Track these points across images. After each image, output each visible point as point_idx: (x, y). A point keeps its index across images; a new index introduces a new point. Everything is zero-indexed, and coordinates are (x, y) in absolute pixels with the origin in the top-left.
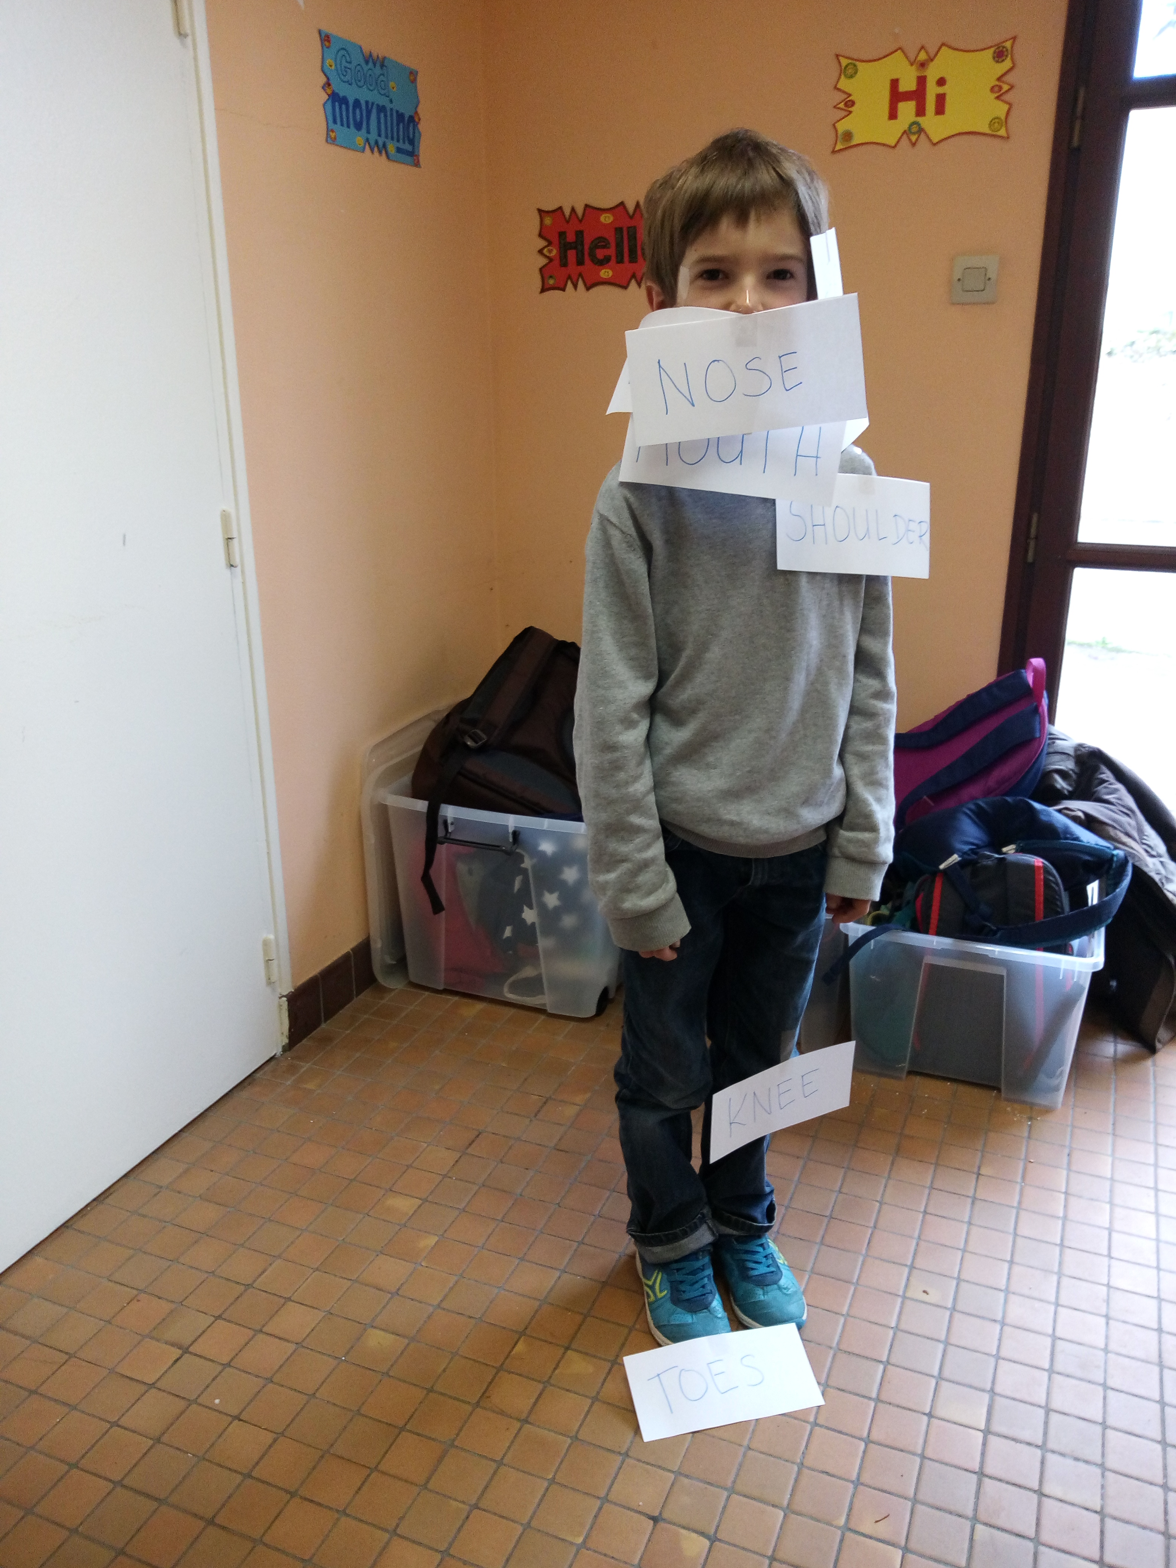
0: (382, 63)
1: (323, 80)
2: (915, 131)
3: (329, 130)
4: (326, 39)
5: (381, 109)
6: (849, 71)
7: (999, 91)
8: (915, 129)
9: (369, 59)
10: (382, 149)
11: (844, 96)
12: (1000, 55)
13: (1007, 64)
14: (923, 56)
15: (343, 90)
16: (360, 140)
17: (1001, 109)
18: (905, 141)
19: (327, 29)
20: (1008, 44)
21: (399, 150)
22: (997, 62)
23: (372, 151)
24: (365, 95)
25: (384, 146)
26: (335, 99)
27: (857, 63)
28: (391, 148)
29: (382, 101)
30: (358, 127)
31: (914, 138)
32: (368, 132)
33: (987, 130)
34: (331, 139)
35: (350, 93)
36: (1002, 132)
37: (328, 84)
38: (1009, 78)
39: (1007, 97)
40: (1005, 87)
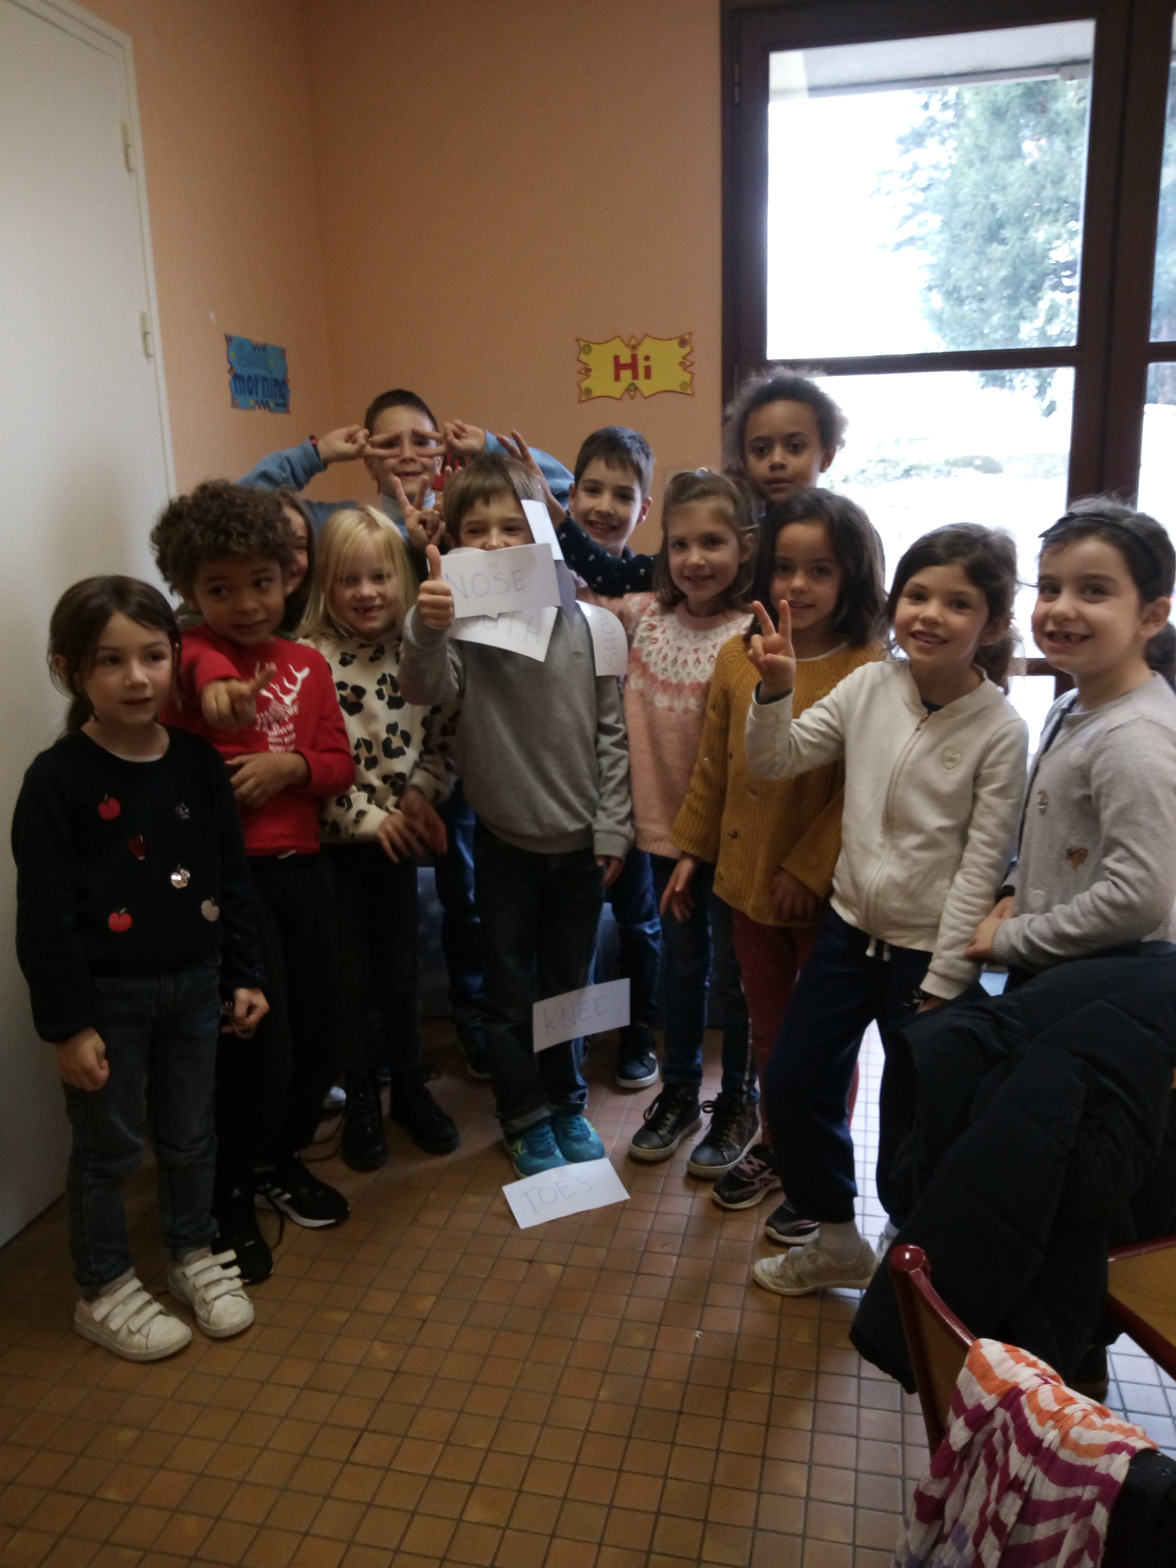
0: (264, 348)
1: (228, 366)
2: (632, 389)
3: (233, 398)
4: (229, 339)
5: (265, 379)
6: (586, 349)
7: (685, 365)
8: (632, 387)
9: (255, 347)
10: (265, 405)
11: (582, 365)
12: (683, 343)
13: (688, 349)
14: (634, 342)
15: (240, 370)
16: (252, 402)
17: (687, 377)
18: (626, 397)
19: (230, 333)
20: (687, 337)
21: (277, 404)
22: (682, 347)
23: (260, 407)
24: (253, 371)
25: (267, 403)
26: (237, 378)
27: (591, 345)
28: (272, 404)
29: (266, 374)
30: (251, 393)
31: (632, 393)
32: (257, 394)
33: (678, 390)
34: (234, 405)
35: (245, 372)
36: (689, 391)
37: (231, 369)
38: (690, 357)
39: (690, 369)
40: (688, 363)
